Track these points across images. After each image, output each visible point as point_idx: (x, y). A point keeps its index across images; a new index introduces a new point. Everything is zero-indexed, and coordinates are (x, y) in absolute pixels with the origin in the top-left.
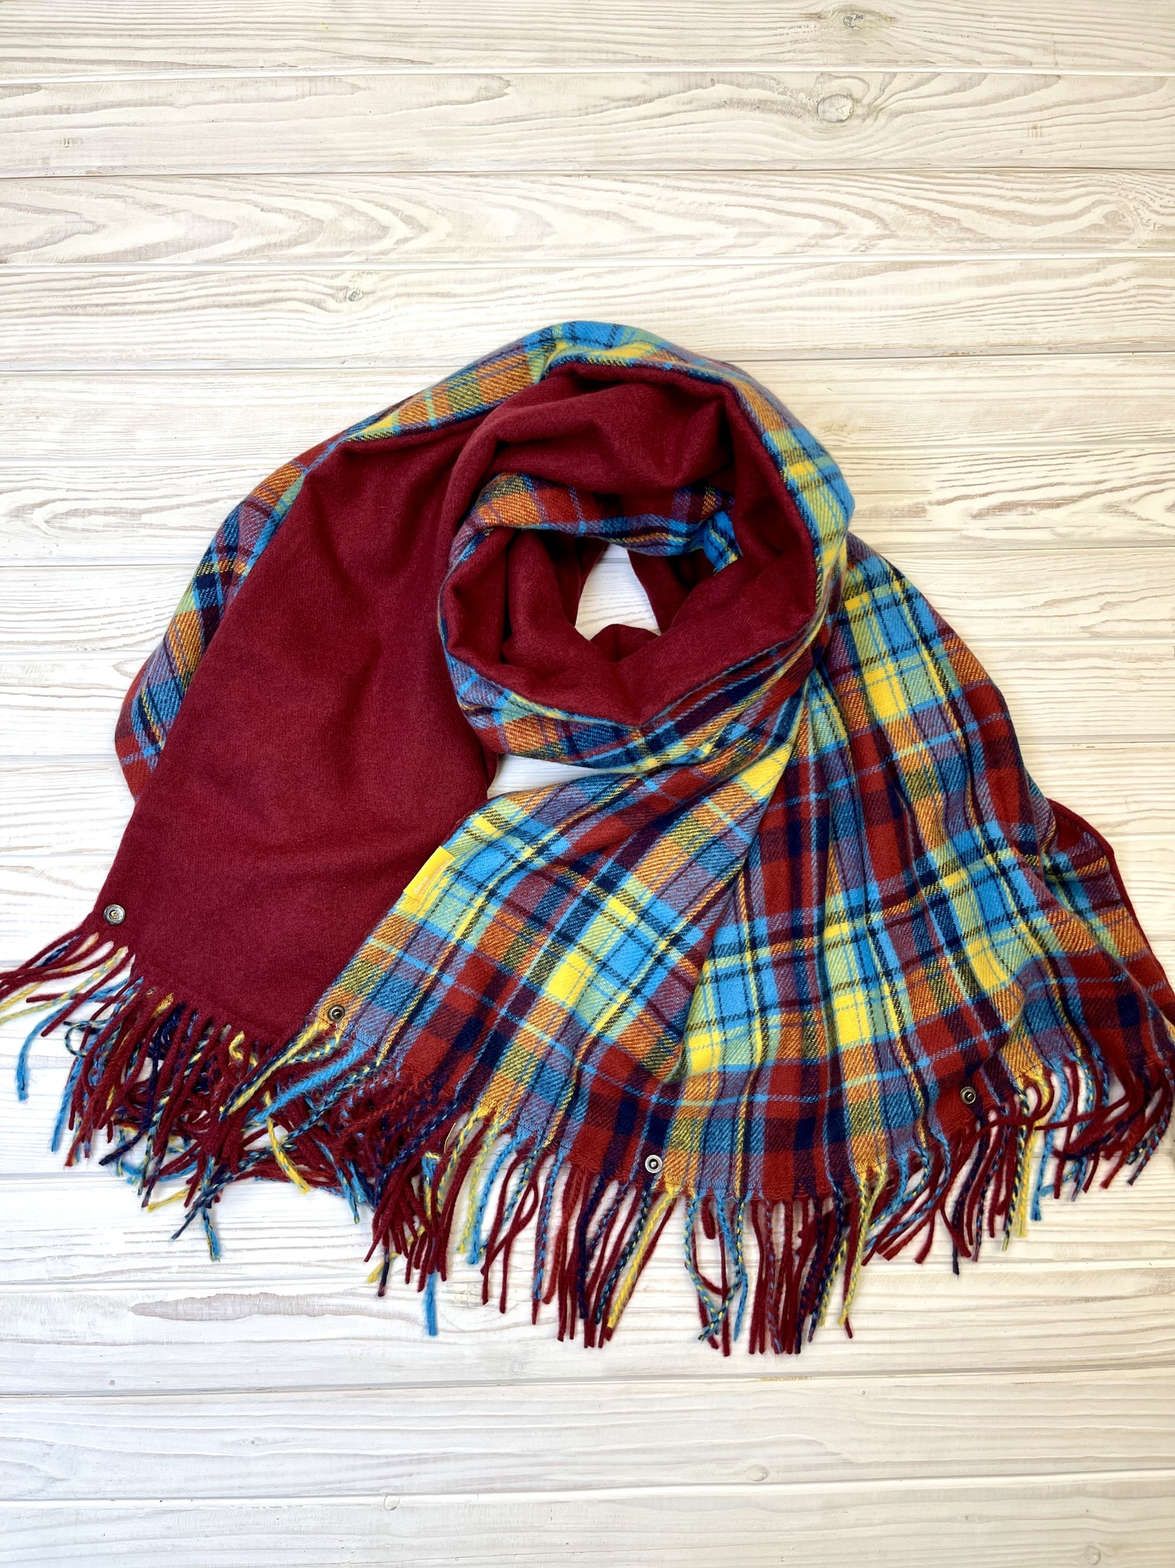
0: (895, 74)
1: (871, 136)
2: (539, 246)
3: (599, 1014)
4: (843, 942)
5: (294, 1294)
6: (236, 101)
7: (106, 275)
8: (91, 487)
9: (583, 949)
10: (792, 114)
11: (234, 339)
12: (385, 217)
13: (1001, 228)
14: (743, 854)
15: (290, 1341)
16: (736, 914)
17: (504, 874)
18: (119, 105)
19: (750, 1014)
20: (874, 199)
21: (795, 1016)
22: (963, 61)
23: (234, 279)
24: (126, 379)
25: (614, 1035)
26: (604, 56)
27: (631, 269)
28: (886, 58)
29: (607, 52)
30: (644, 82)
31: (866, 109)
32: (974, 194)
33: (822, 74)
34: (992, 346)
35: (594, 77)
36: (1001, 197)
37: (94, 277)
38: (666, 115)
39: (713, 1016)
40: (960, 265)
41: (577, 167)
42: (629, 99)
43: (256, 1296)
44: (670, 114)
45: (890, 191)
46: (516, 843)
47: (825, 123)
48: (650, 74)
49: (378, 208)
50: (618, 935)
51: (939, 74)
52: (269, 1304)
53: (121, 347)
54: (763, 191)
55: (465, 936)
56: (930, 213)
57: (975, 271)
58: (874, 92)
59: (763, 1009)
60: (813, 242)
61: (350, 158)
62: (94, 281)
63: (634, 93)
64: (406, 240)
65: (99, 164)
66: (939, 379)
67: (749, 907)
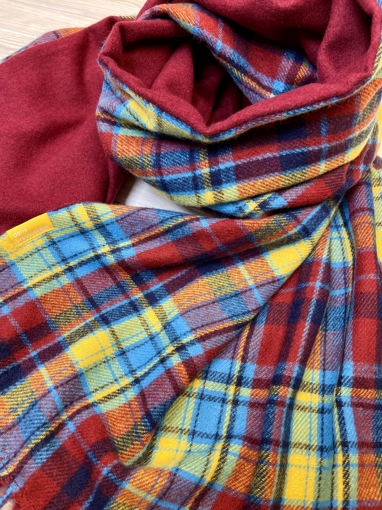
3: (103, 387)
4: (311, 410)
9: (113, 333)
14: (254, 310)
16: (234, 353)
17: (83, 258)
19: (217, 437)
21: (253, 454)
25: (104, 408)
39: (188, 426)
46: (100, 240)
50: (144, 336)
55: (35, 286)
59: (229, 437)
67: (246, 350)
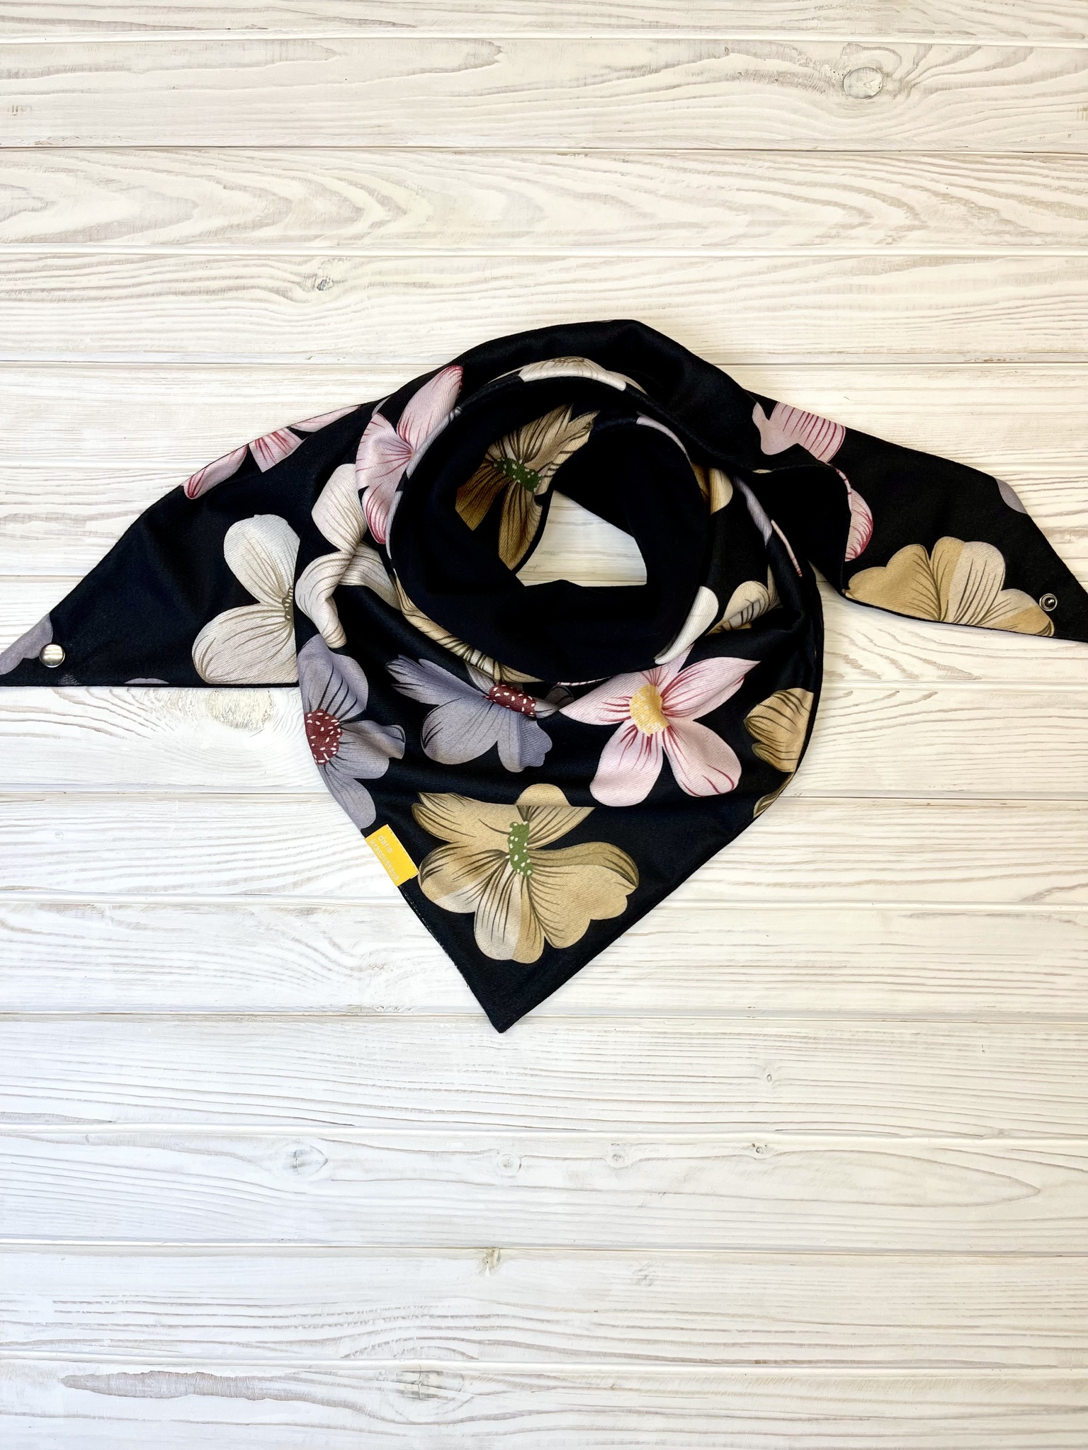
0: (931, 46)
1: (901, 114)
2: (528, 233)
5: (233, 1375)
6: (199, 66)
7: (54, 257)
8: (33, 490)
10: (814, 88)
11: (191, 330)
12: (359, 197)
13: (1045, 221)
15: (228, 1423)
18: (73, 70)
20: (903, 184)
22: (1007, 33)
23: (193, 263)
24: (73, 372)
26: (606, 21)
27: (628, 259)
28: (920, 27)
29: (610, 16)
30: (651, 50)
31: (897, 85)
32: (1016, 182)
33: (849, 44)
34: (1032, 352)
35: (593, 43)
36: (1046, 186)
37: (40, 259)
38: (674, 87)
40: (999, 261)
41: (573, 144)
42: (632, 69)
43: (192, 1375)
44: (678, 86)
45: (921, 177)
47: (851, 99)
48: (657, 41)
49: (351, 187)
51: (980, 47)
52: (205, 1385)
53: (68, 337)
54: (780, 174)
56: (966, 202)
57: (1013, 268)
58: (907, 65)
60: (834, 232)
61: (322, 131)
62: (41, 263)
63: (638, 63)
64: (381, 224)
65: (50, 135)
66: (970, 389)
